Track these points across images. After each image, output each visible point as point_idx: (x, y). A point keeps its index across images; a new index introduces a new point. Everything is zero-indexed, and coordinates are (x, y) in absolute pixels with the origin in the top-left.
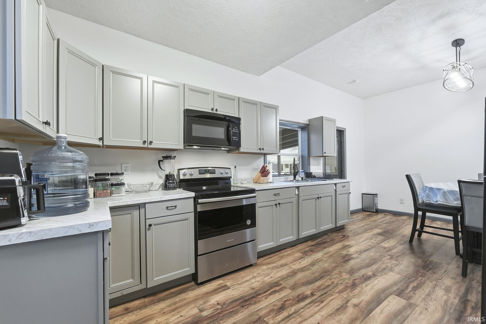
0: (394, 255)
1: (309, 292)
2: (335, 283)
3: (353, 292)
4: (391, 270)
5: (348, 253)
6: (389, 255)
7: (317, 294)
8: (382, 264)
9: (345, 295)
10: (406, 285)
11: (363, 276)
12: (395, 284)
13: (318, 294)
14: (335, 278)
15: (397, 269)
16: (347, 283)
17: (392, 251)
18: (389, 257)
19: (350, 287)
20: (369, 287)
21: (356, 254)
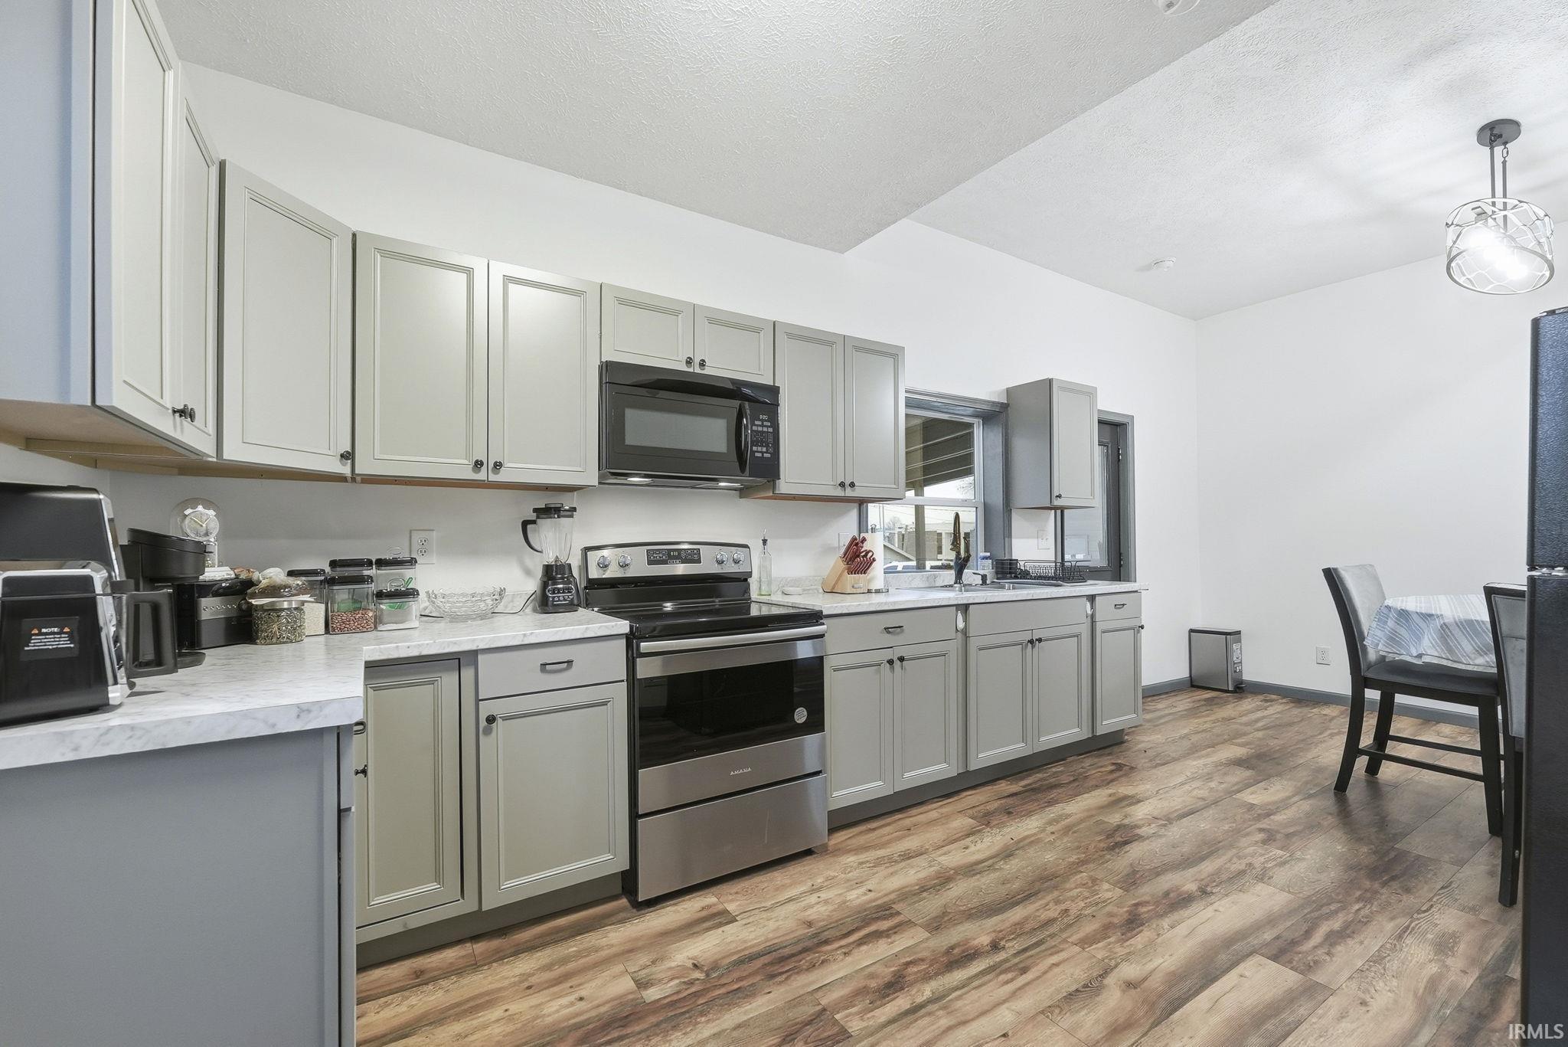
0: (1278, 832)
1: (984, 940)
2: (1073, 912)
3: (1128, 943)
4: (1263, 877)
5: (1126, 821)
6: (1261, 830)
7: (1010, 944)
8: (1235, 859)
9: (1099, 951)
10: (1305, 927)
11: (1167, 894)
12: (1271, 921)
13: (1014, 946)
14: (1073, 899)
15: (1281, 875)
16: (1111, 915)
17: (1272, 817)
18: (1261, 836)
19: (1121, 927)
20: (1182, 930)
21: (1153, 825)
